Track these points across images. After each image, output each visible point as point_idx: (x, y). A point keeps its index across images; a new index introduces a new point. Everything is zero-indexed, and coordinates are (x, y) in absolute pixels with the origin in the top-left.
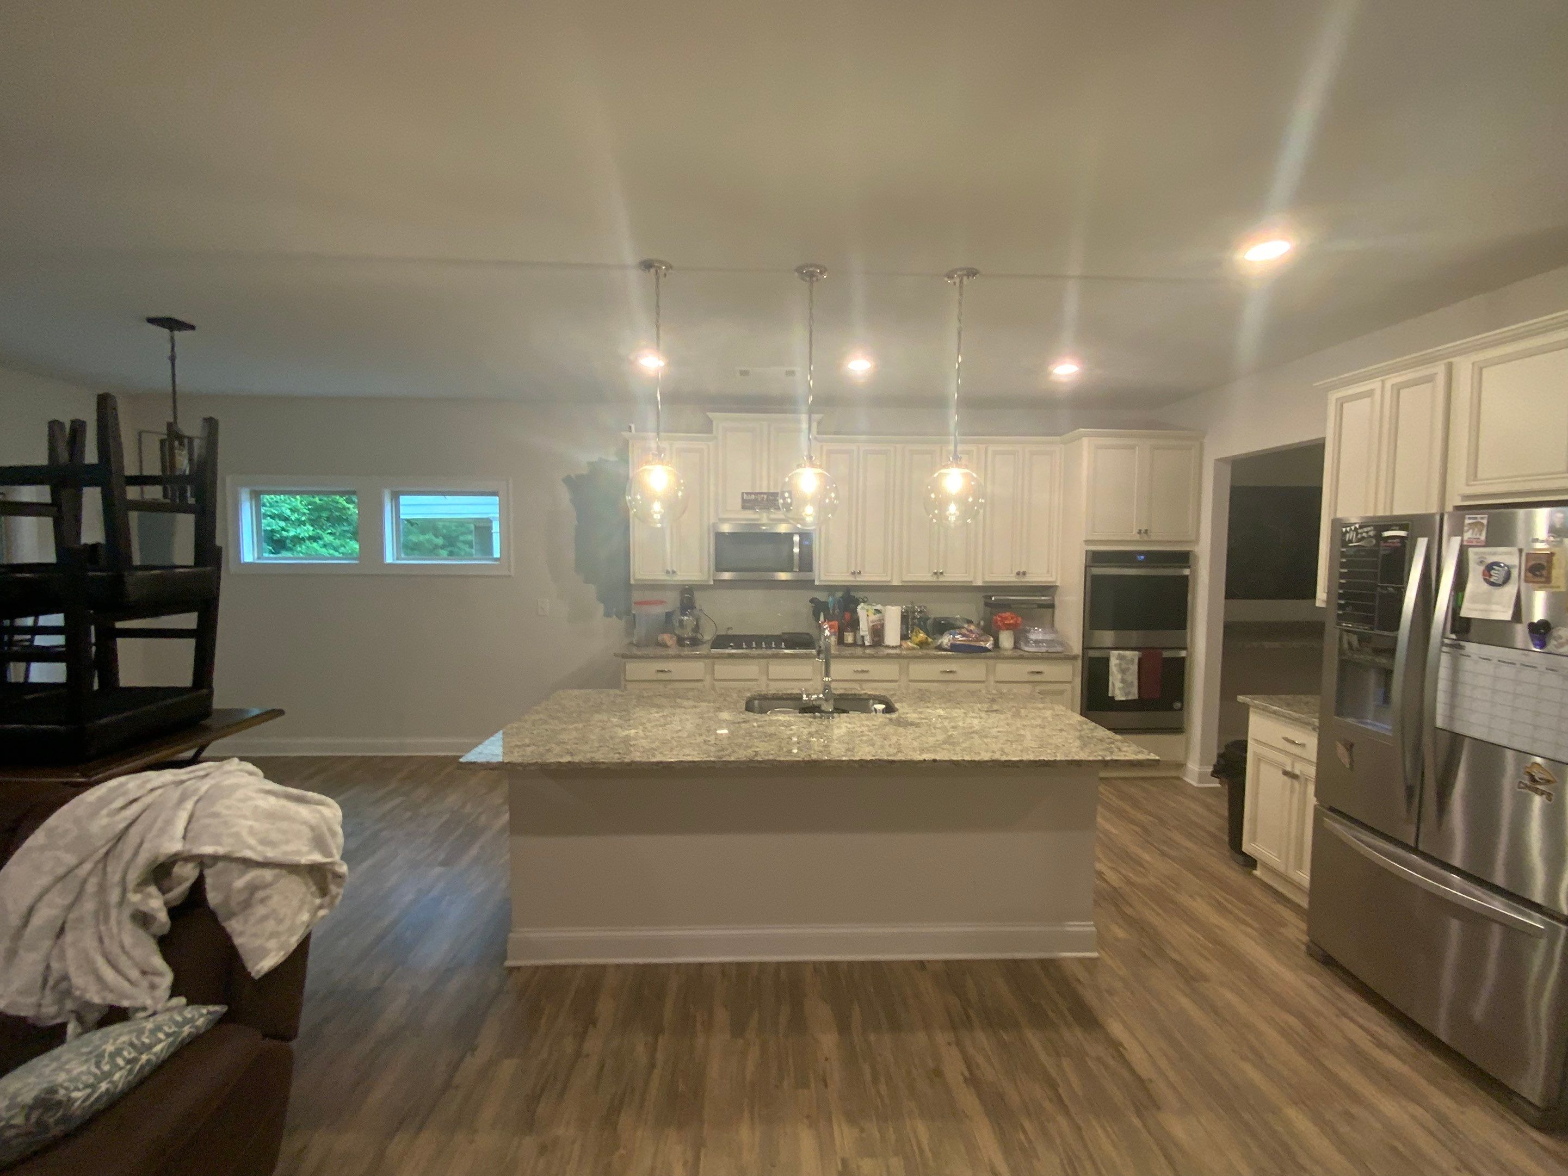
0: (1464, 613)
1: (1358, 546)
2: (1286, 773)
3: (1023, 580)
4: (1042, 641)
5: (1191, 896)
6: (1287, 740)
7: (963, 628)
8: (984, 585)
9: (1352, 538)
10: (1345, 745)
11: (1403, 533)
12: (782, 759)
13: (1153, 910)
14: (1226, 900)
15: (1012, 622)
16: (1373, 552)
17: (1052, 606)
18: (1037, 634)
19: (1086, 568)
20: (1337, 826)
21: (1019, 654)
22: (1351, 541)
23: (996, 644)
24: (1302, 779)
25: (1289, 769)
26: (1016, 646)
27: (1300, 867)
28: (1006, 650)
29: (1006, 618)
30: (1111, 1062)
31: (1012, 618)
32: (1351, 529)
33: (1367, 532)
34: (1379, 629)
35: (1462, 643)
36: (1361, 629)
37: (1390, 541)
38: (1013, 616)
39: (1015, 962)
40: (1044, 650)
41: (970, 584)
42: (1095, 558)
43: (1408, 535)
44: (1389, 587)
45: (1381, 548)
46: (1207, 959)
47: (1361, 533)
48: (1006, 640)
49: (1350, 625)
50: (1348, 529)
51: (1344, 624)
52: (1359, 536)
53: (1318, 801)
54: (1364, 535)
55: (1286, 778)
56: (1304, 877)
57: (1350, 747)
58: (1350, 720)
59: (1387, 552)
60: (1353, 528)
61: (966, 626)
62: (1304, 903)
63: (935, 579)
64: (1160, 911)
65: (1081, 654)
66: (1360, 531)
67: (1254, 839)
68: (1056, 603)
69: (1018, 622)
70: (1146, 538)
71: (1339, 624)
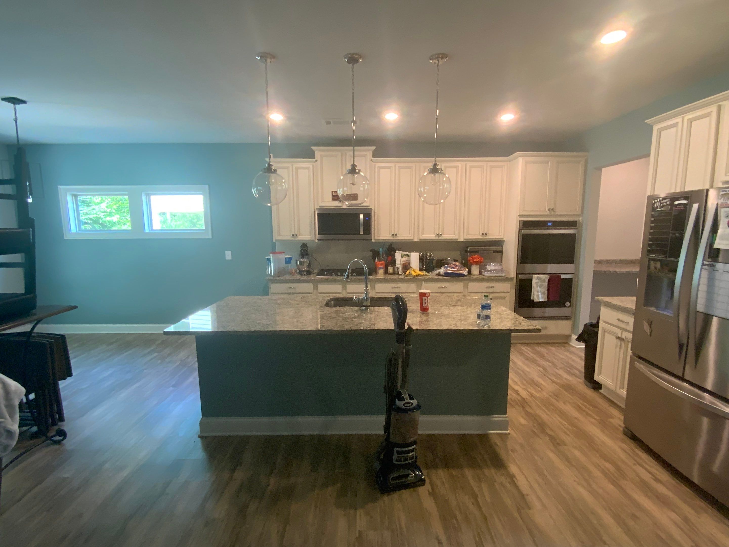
0: (716, 246)
1: (661, 210)
2: (618, 338)
3: (485, 238)
4: (494, 270)
5: (564, 403)
6: (619, 320)
7: (452, 264)
8: (464, 240)
9: (658, 206)
10: (648, 323)
11: (685, 202)
12: (335, 329)
13: (543, 410)
14: (583, 405)
15: (478, 260)
16: (668, 213)
17: (501, 252)
18: (491, 266)
19: (519, 230)
20: (642, 366)
21: (481, 277)
22: (657, 208)
23: (470, 272)
24: (626, 340)
25: (619, 335)
26: (480, 273)
27: (623, 388)
28: (474, 275)
29: (475, 258)
30: (508, 485)
31: (478, 258)
32: (657, 201)
33: (666, 202)
34: (669, 257)
35: (714, 263)
36: (661, 257)
37: (678, 207)
38: (479, 257)
39: (465, 435)
40: (495, 275)
41: (456, 240)
42: (525, 225)
43: (688, 202)
44: (676, 233)
45: (673, 211)
46: (568, 435)
47: (663, 203)
48: (475, 270)
49: (654, 256)
50: (656, 201)
51: (651, 255)
52: (662, 205)
53: (632, 353)
54: (664, 204)
55: (618, 340)
56: (624, 392)
57: (650, 324)
58: (652, 309)
59: (676, 213)
60: (658, 200)
61: (454, 263)
62: (623, 406)
63: (437, 238)
64: (546, 411)
65: (515, 277)
66: (662, 202)
67: (600, 373)
68: (504, 250)
69: (482, 260)
70: (553, 213)
71: (648, 255)
